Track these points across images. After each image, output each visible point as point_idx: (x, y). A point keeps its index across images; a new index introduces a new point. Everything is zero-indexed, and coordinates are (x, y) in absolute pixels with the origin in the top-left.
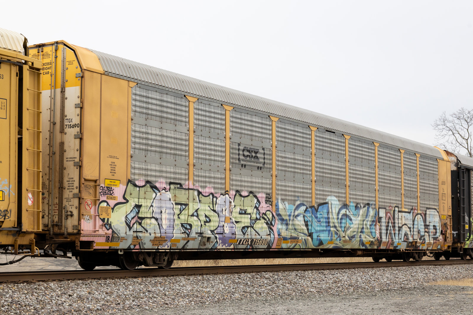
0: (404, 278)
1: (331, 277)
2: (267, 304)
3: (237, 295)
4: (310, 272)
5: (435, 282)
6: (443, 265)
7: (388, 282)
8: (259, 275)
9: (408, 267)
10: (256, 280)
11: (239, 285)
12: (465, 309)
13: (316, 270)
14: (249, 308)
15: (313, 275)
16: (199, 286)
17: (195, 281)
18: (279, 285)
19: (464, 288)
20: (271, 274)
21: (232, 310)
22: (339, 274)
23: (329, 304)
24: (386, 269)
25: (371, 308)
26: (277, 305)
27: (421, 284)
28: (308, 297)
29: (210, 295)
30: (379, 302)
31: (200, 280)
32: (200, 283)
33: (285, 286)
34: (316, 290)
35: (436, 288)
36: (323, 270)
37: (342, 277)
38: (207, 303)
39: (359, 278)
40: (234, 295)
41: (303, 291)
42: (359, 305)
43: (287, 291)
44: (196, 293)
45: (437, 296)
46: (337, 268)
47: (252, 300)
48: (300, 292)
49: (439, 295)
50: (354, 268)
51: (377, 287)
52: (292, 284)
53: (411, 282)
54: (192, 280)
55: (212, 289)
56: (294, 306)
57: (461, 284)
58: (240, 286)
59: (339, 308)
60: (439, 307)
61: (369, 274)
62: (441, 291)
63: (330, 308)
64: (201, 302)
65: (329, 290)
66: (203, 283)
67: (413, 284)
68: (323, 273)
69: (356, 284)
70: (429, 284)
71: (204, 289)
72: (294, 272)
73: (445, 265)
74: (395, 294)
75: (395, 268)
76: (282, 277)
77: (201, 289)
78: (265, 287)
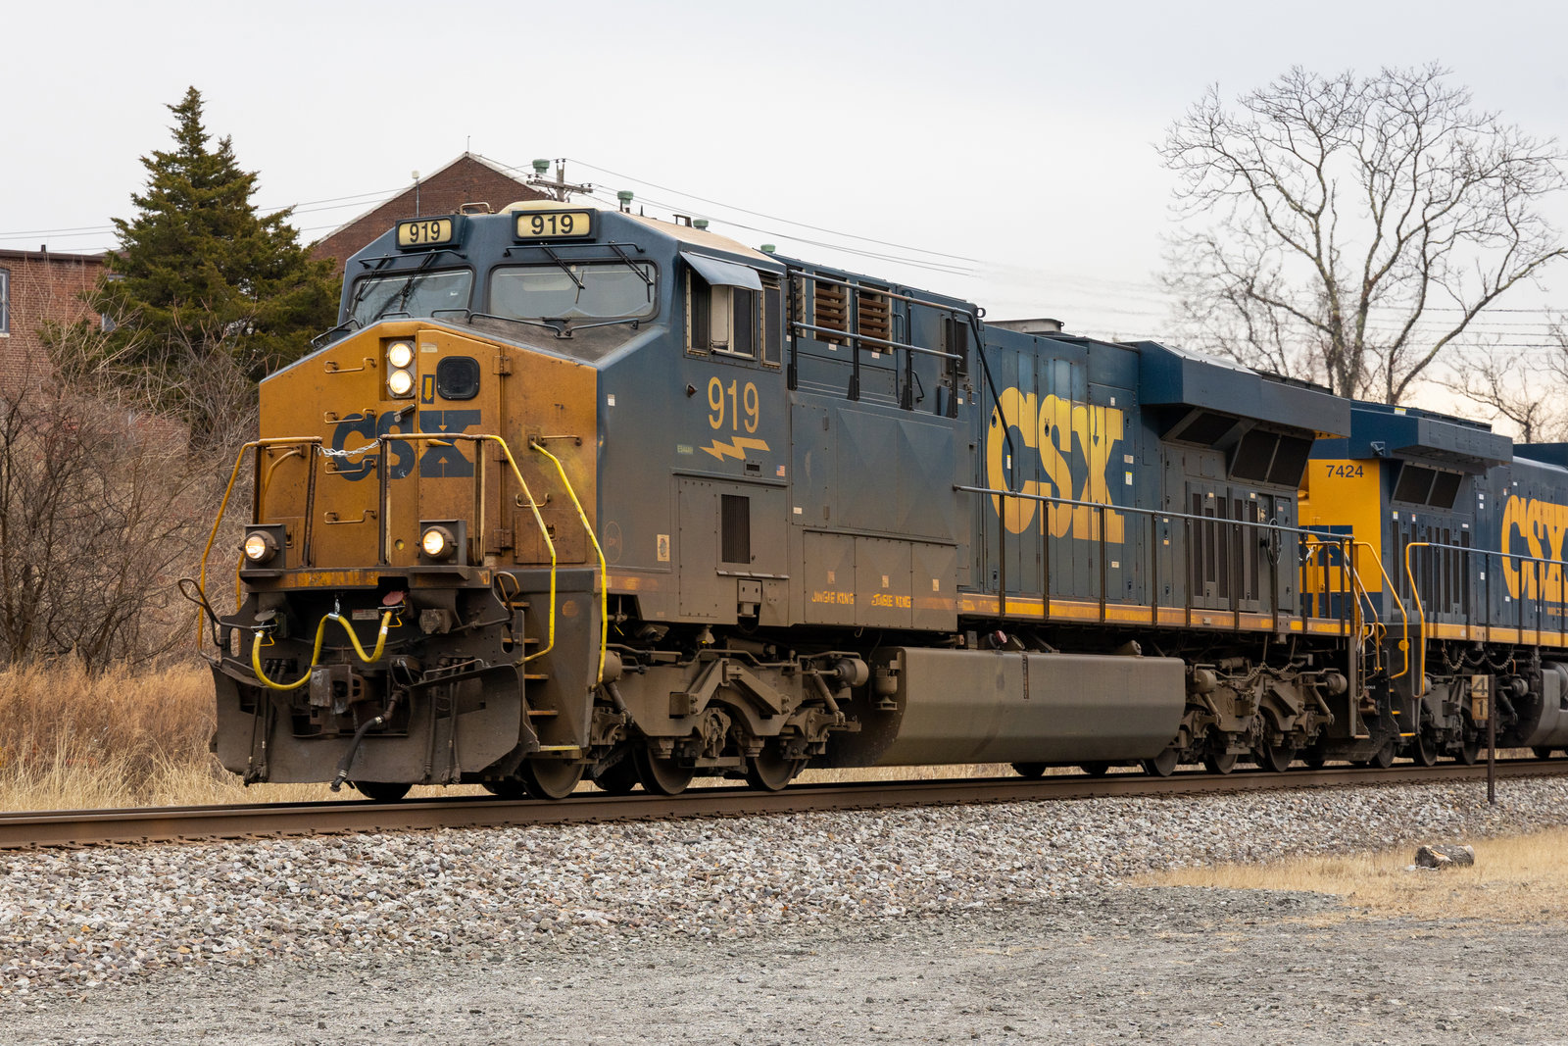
0: (1016, 858)
1: (680, 851)
2: (376, 984)
3: (235, 942)
4: (583, 830)
5: (1160, 874)
6: (1196, 794)
7: (943, 876)
8: (340, 847)
9: (1035, 805)
10: (329, 870)
11: (244, 896)
12: (1289, 995)
13: (611, 822)
14: (291, 1004)
15: (597, 845)
16: (53, 903)
17: (33, 877)
18: (434, 892)
19: (1287, 901)
20: (399, 843)
21: (211, 1013)
22: (717, 840)
23: (668, 982)
24: (935, 815)
25: (861, 997)
26: (426, 989)
27: (1093, 885)
28: (573, 950)
29: (106, 944)
30: (900, 968)
31: (61, 875)
32: (58, 890)
33: (463, 897)
34: (609, 916)
35: (1164, 902)
36: (643, 821)
37: (733, 854)
38: (92, 984)
39: (811, 860)
40: (220, 944)
41: (547, 922)
42: (808, 981)
43: (471, 924)
44: (36, 938)
45: (1168, 940)
46: (708, 812)
47: (306, 968)
48: (533, 925)
49: (1174, 934)
50: (786, 813)
51: (893, 898)
52: (500, 890)
53: (1047, 877)
54: (20, 875)
55: (116, 913)
56: (504, 993)
57: (1276, 882)
58: (253, 901)
59: (714, 998)
60: (1171, 990)
61: (857, 836)
62: (1184, 915)
63: (670, 1000)
64: (62, 976)
65: (672, 917)
66: (74, 889)
67: (1055, 885)
68: (642, 835)
69: (796, 888)
70: (1134, 885)
71: (78, 918)
72: (509, 832)
73: (1207, 793)
74: (974, 928)
75: (978, 810)
76: (452, 857)
77: (65, 916)
78: (367, 903)
